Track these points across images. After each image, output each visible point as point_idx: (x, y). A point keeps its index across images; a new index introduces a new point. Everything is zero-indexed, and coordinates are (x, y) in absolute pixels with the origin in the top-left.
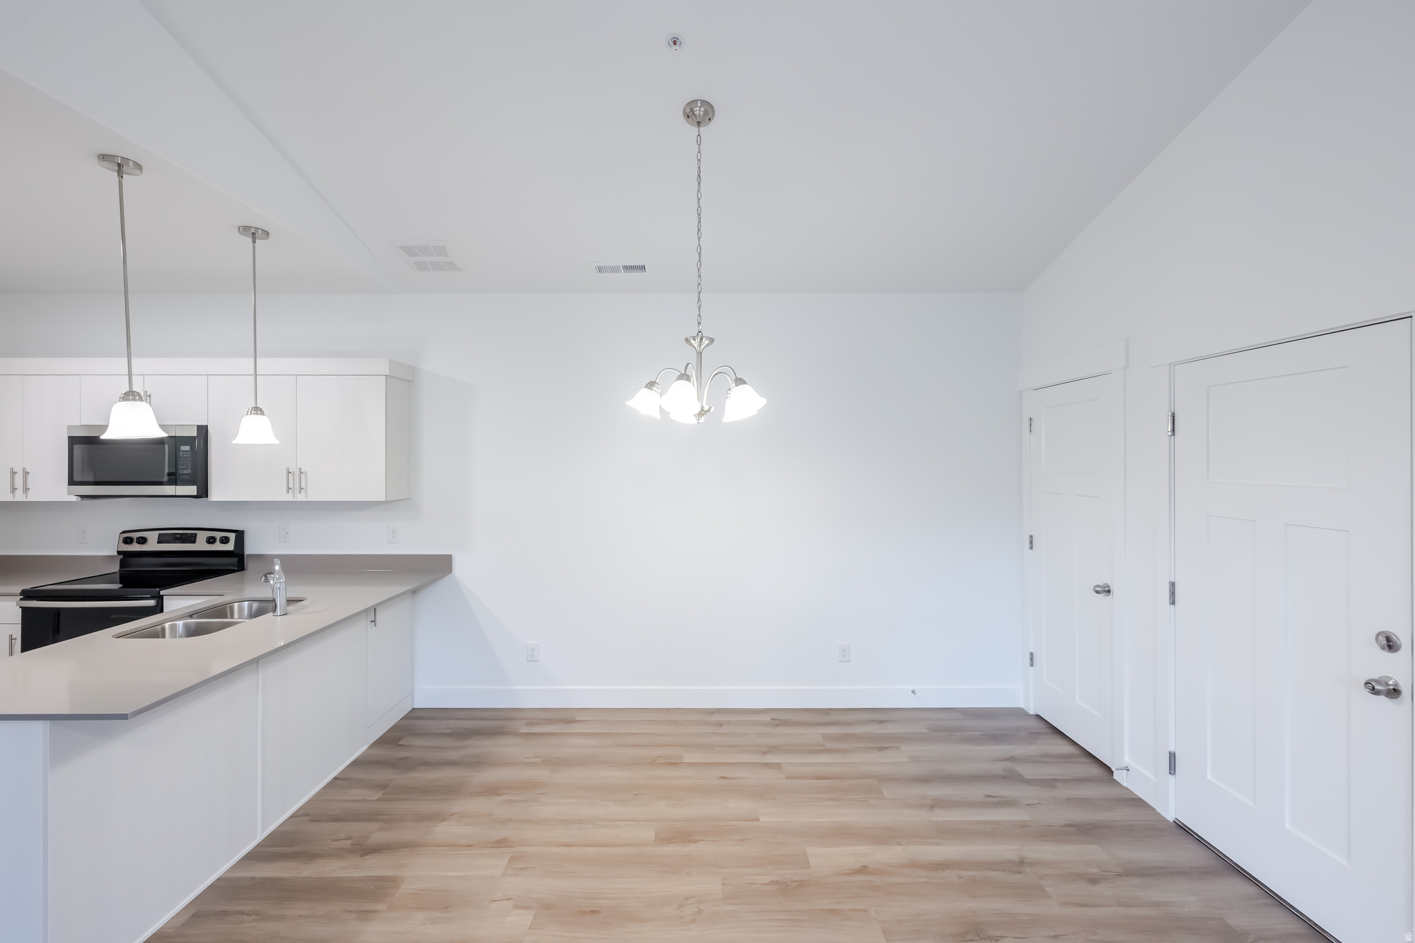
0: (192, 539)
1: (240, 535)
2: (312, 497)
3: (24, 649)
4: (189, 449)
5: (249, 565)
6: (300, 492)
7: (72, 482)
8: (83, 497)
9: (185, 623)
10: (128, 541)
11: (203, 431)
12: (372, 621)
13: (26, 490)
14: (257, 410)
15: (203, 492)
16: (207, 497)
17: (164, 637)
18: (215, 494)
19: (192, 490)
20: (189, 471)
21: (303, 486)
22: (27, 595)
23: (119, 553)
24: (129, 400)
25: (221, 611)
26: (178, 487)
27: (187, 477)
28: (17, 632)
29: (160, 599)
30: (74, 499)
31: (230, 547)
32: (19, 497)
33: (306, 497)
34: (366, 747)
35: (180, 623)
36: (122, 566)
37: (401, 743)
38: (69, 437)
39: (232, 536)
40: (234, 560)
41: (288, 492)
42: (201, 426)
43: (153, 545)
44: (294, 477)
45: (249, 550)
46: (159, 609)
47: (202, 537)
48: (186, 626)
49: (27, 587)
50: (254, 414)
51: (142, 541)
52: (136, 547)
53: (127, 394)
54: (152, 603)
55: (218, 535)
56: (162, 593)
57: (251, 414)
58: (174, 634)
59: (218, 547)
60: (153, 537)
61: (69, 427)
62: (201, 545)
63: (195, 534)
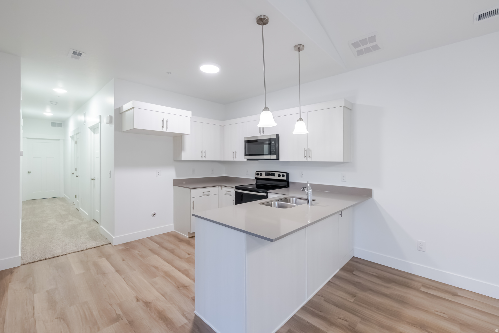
0: (273, 175)
1: (287, 174)
2: (313, 160)
3: (236, 204)
4: (274, 143)
5: (291, 185)
6: (309, 158)
7: (245, 155)
8: (248, 159)
9: (278, 203)
10: (258, 174)
11: (278, 136)
12: (340, 214)
13: (236, 157)
14: (301, 119)
15: (278, 159)
16: (279, 160)
17: (272, 206)
18: (281, 159)
19: (275, 157)
20: (274, 150)
21: (310, 156)
22: (237, 188)
23: (256, 178)
24: (265, 110)
25: (286, 200)
26: (271, 156)
27: (274, 152)
28: (234, 198)
29: (267, 193)
30: (246, 160)
31: (285, 178)
32: (234, 160)
33: (311, 160)
34: (338, 270)
35: (276, 202)
36: (256, 182)
37: (354, 273)
38: (245, 141)
39: (285, 175)
40: (286, 183)
41: (305, 158)
42: (277, 134)
43: (264, 176)
44: (307, 152)
45: (290, 180)
46: (267, 197)
47: (277, 174)
48: (278, 204)
49: (236, 185)
50: (300, 121)
51: (261, 175)
52: (259, 177)
53: (265, 108)
54: (265, 194)
55: (281, 174)
56: (268, 191)
57: (299, 121)
58: (275, 206)
59: (281, 178)
60: (264, 173)
61: (245, 138)
62: (276, 177)
63: (275, 173)
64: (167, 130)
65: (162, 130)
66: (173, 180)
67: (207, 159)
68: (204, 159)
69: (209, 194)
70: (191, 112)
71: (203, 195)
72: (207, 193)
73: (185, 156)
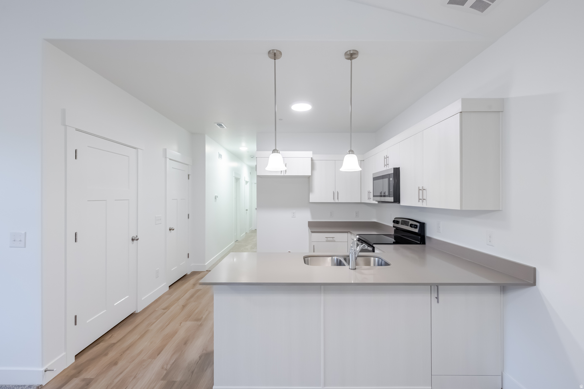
1: (422, 224)
4: (392, 179)
5: (427, 242)
7: (374, 196)
8: (379, 202)
10: (395, 222)
11: (397, 171)
15: (397, 201)
16: (400, 203)
18: (402, 202)
20: (392, 190)
21: (425, 198)
23: (394, 227)
26: (390, 198)
27: (391, 193)
30: (377, 202)
31: (416, 230)
33: (427, 205)
36: (395, 232)
38: (373, 178)
39: (418, 224)
40: (420, 237)
41: (419, 201)
42: (396, 168)
43: (401, 226)
51: (398, 223)
52: (397, 225)
55: (414, 224)
59: (414, 229)
60: (400, 221)
61: (373, 174)
62: (409, 228)
63: (409, 222)
64: (286, 174)
65: (281, 174)
66: (309, 222)
67: (340, 201)
68: (337, 201)
69: (335, 240)
70: (311, 152)
71: (326, 240)
72: (332, 239)
73: (313, 198)
